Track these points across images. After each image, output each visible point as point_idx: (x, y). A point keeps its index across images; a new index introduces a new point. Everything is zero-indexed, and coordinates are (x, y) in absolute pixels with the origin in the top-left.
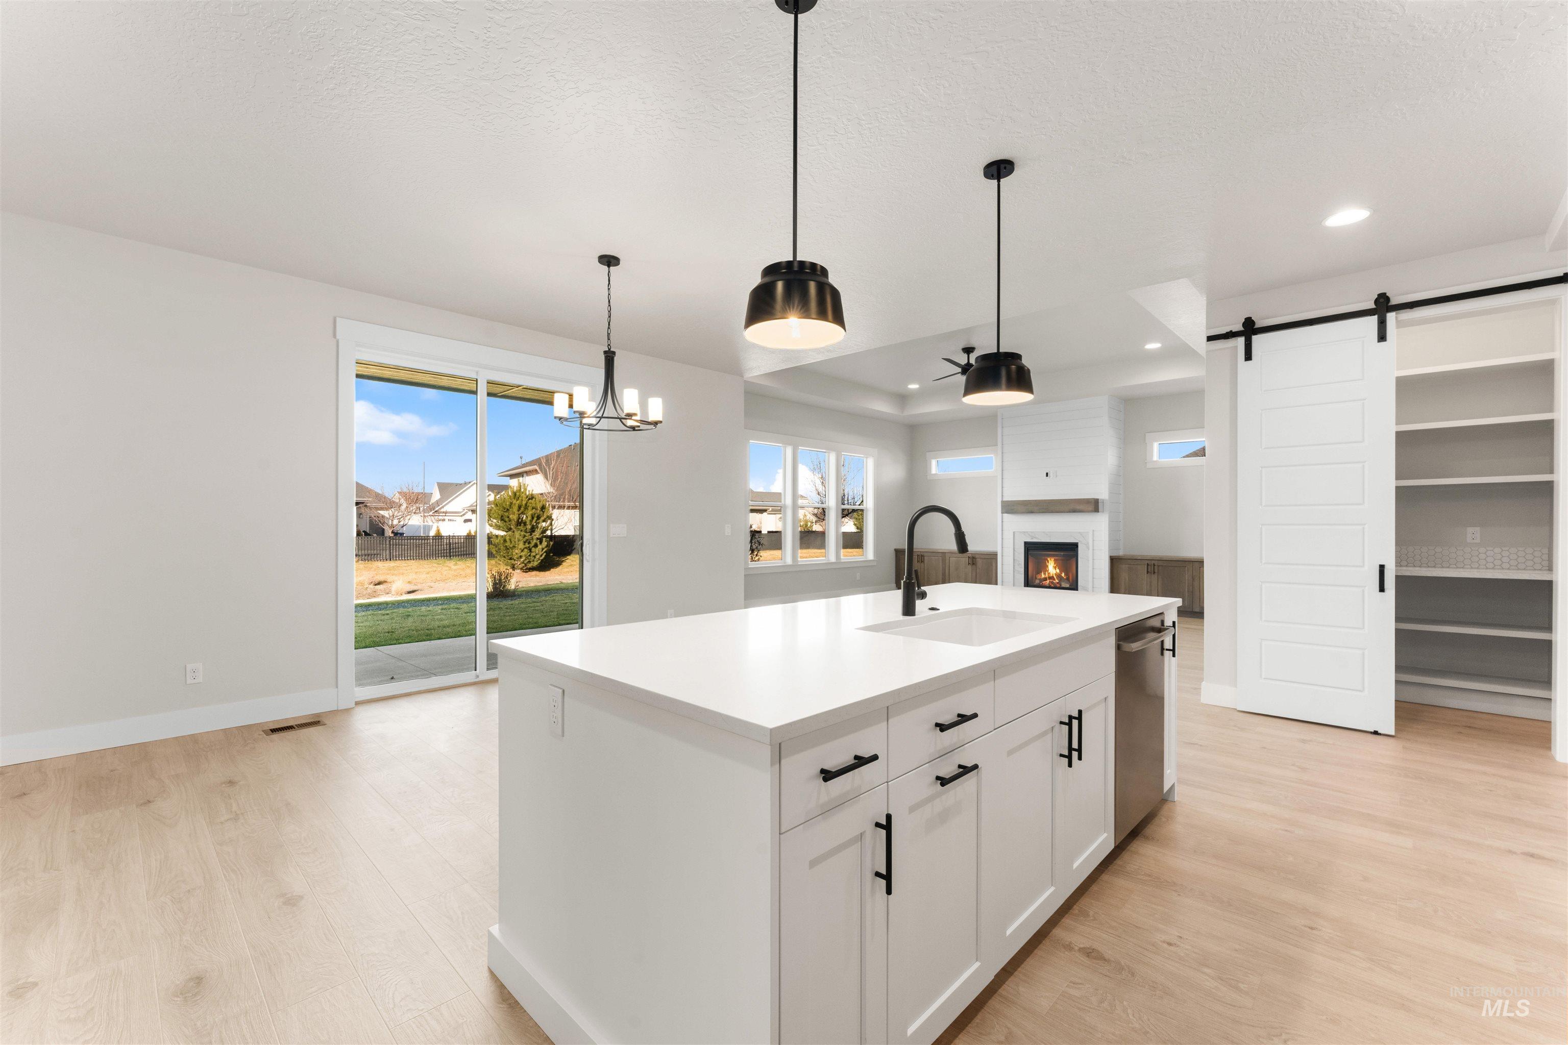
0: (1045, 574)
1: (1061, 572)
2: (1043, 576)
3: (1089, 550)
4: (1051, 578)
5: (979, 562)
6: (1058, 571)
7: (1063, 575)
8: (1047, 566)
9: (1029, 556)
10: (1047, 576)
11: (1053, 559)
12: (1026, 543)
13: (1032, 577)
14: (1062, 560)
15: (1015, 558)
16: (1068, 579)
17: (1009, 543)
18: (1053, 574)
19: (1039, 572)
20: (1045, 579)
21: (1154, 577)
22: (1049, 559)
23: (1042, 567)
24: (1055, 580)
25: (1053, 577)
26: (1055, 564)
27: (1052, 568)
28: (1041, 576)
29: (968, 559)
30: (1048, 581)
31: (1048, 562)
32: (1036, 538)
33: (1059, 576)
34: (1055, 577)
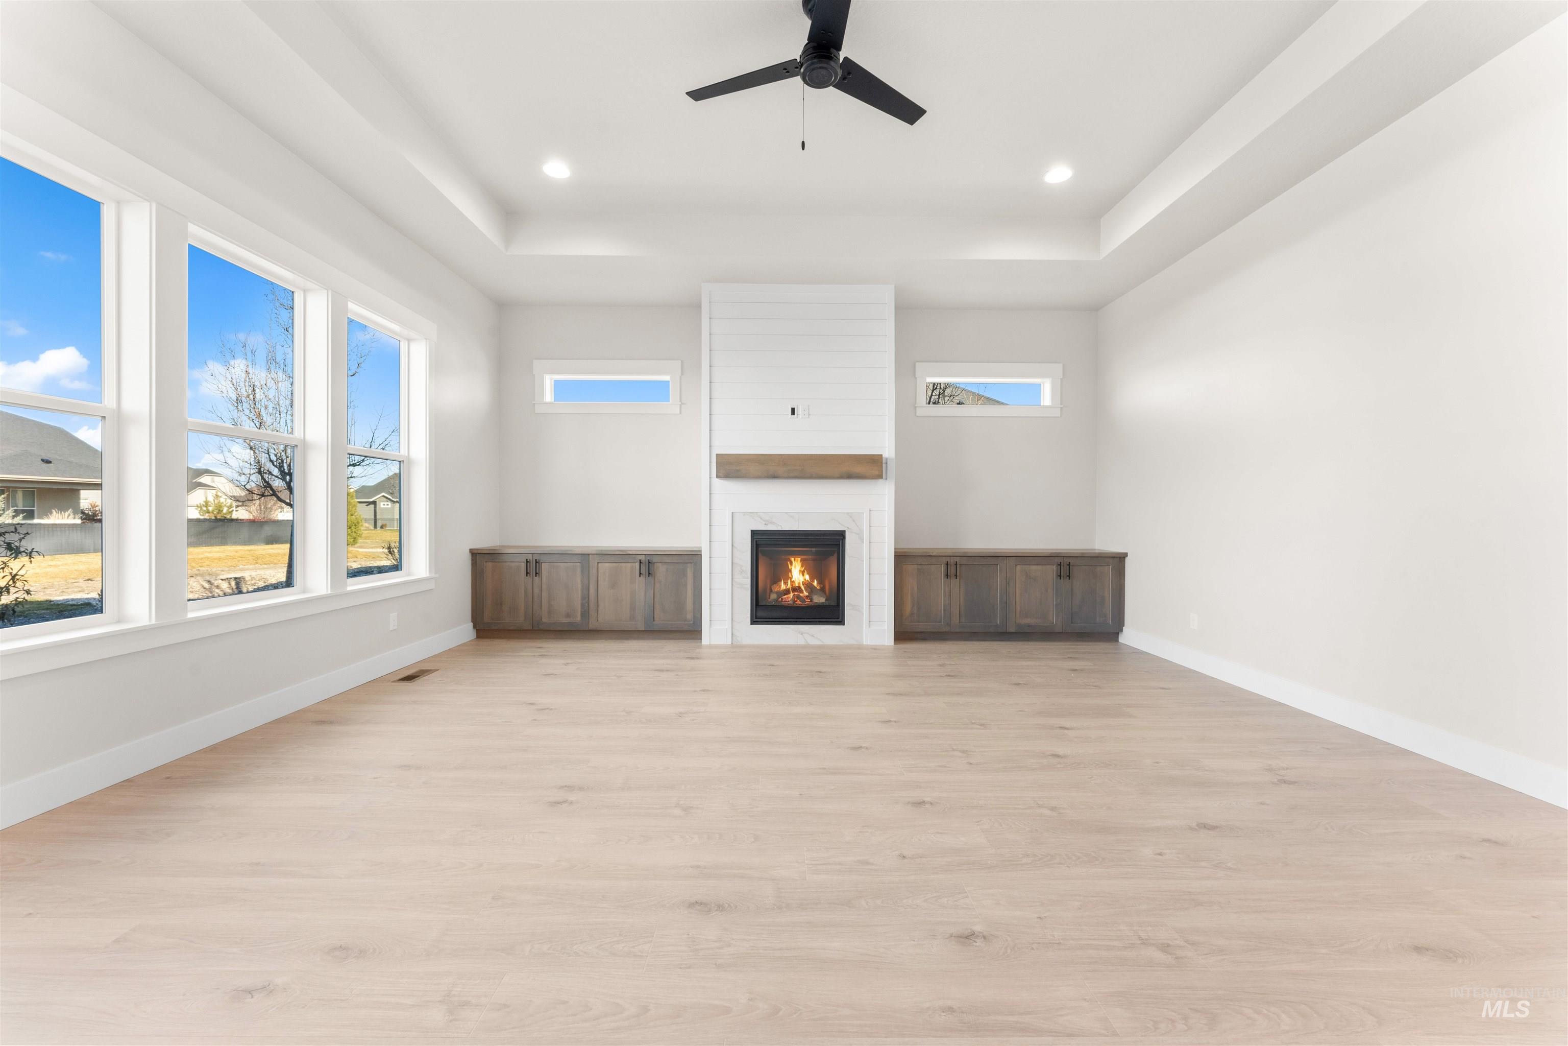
0: (786, 583)
1: (812, 579)
2: (783, 587)
3: (863, 542)
4: (797, 589)
5: (661, 570)
6: (807, 577)
7: (815, 583)
8: (790, 571)
9: (760, 555)
10: (789, 586)
11: (799, 559)
12: (754, 533)
13: (765, 590)
14: (814, 560)
15: (736, 560)
16: (823, 590)
17: (723, 534)
18: (799, 583)
19: (776, 580)
20: (787, 592)
21: (955, 583)
22: (793, 559)
23: (780, 573)
24: (802, 591)
25: (799, 587)
26: (802, 566)
27: (798, 573)
28: (780, 586)
29: (637, 565)
30: (791, 595)
31: (791, 564)
32: (772, 523)
33: (808, 586)
34: (803, 588)
